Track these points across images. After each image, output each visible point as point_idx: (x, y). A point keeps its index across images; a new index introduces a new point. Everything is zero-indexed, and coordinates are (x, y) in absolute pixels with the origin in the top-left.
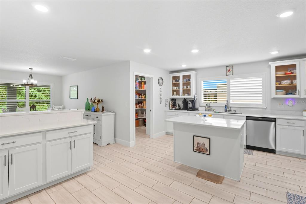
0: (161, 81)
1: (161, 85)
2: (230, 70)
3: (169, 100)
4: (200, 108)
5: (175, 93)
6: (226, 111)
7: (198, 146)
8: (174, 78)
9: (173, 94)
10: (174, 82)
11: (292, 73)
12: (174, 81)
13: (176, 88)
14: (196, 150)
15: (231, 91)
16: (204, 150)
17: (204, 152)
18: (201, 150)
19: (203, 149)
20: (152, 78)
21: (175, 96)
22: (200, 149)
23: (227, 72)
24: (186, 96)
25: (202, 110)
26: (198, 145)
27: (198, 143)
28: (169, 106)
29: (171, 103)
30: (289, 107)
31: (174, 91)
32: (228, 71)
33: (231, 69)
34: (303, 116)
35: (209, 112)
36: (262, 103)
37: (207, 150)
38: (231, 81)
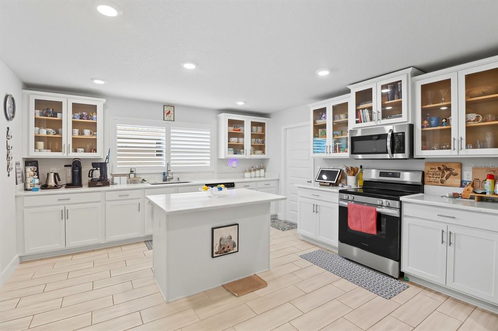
0: (10, 107)
1: (10, 119)
2: (169, 113)
4: (116, 180)
5: (41, 144)
6: (165, 180)
7: (220, 245)
9: (36, 147)
11: (239, 130)
13: (47, 133)
14: (216, 253)
15: (172, 146)
16: (230, 248)
17: (230, 250)
18: (225, 250)
19: (228, 247)
21: (42, 154)
22: (224, 248)
23: (165, 115)
24: (81, 154)
25: (121, 184)
26: (220, 242)
27: (221, 239)
28: (25, 181)
30: (233, 169)
32: (167, 114)
33: (172, 112)
34: (244, 177)
35: (136, 185)
36: (209, 165)
37: (234, 246)
38: (172, 131)
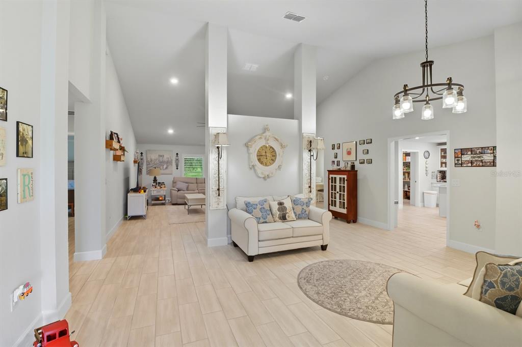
0: (427, 154)
1: (427, 158)
3: (436, 172)
8: (442, 150)
9: (442, 166)
10: (443, 155)
12: (443, 153)
13: (444, 161)
20: (418, 152)
21: (444, 169)
28: (437, 178)
29: (438, 176)
31: (442, 163)
